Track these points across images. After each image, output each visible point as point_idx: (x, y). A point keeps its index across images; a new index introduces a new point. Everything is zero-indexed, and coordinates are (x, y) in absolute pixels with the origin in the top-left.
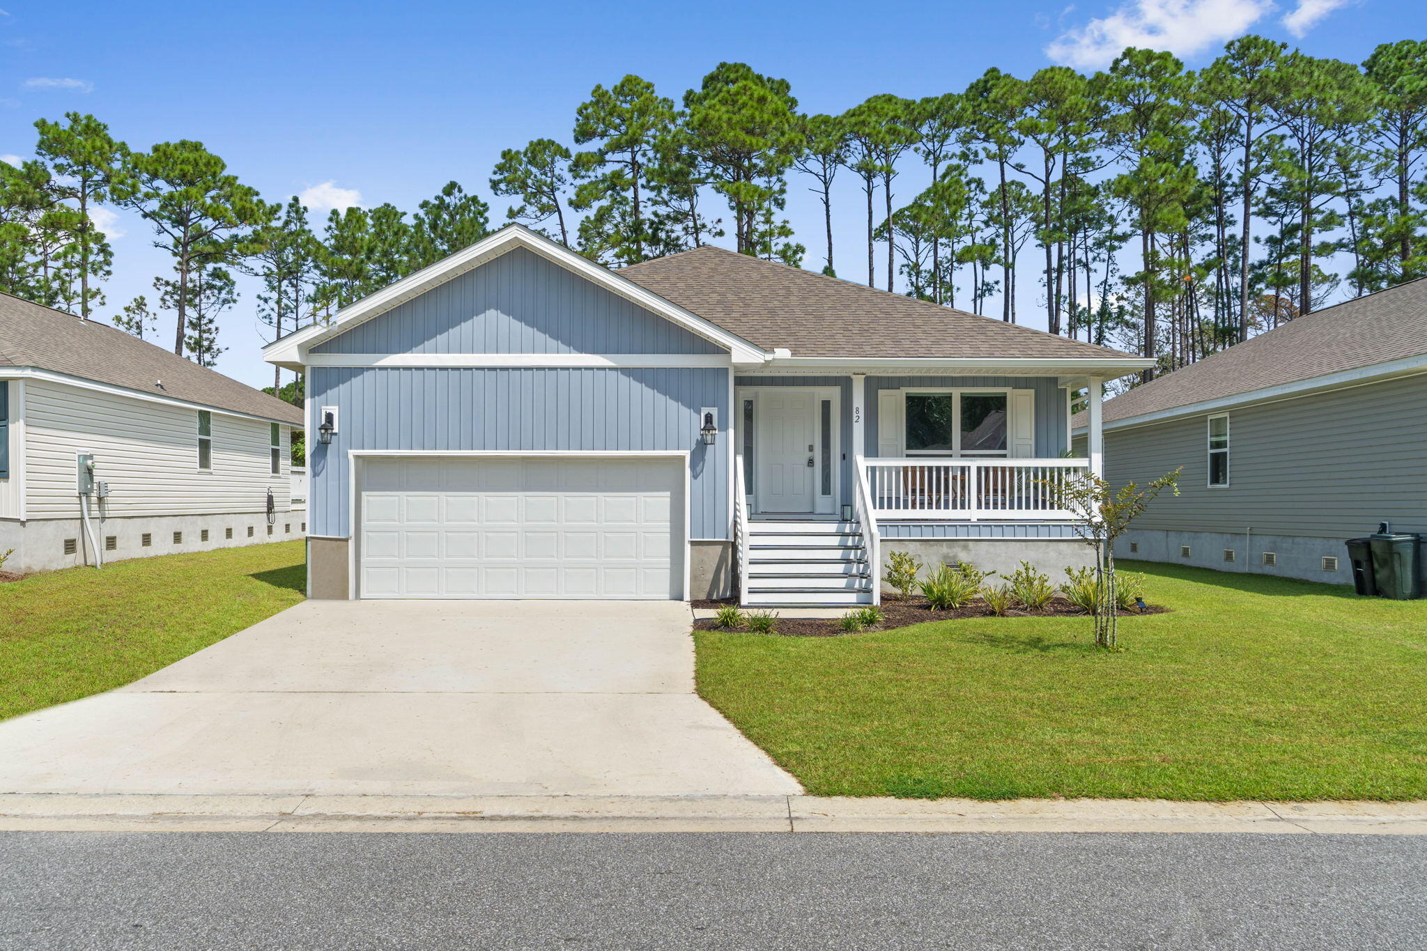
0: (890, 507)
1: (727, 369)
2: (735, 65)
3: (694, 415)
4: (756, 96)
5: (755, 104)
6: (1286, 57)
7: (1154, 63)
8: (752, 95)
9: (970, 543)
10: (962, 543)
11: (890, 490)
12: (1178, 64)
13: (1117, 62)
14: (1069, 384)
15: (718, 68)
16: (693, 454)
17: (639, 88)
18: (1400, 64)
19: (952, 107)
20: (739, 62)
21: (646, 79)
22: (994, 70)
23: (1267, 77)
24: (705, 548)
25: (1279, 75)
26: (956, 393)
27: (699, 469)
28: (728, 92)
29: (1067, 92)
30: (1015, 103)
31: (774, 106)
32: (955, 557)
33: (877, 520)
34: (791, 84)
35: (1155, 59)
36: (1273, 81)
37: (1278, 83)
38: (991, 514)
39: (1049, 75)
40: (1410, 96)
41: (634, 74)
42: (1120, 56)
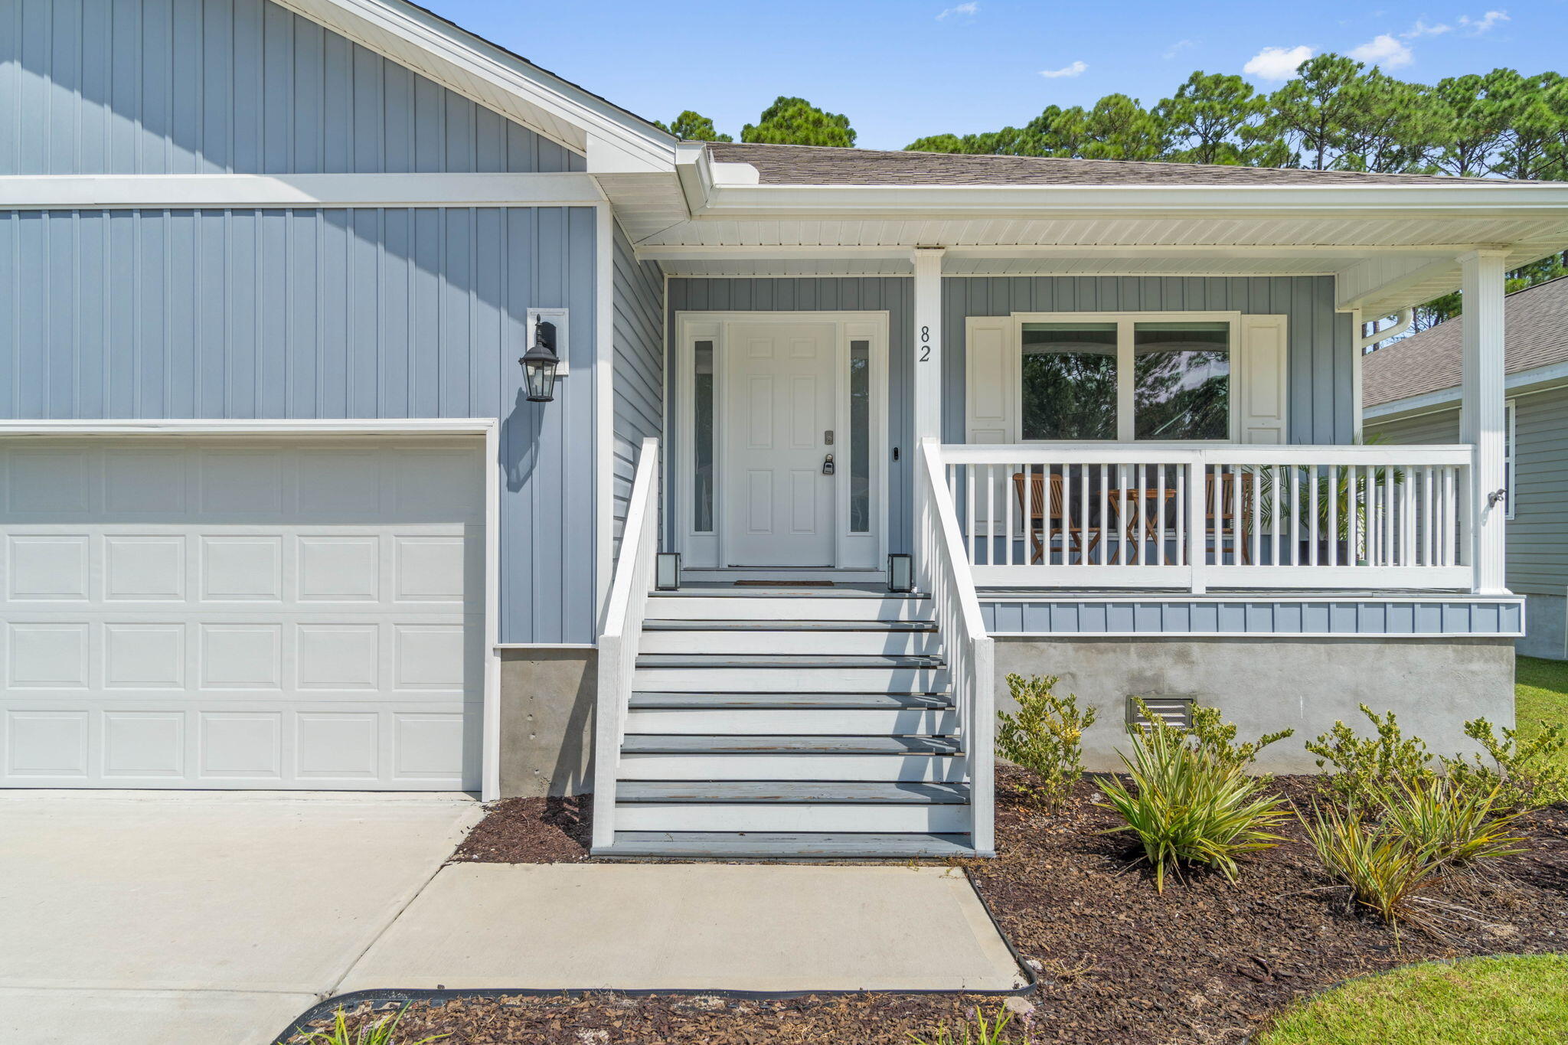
0: (1000, 559)
1: (593, 209)
2: (794, 99)
3: (511, 325)
4: (811, 119)
5: (811, 127)
6: (1364, 76)
7: (1224, 86)
8: (807, 118)
9: (1195, 647)
10: (1175, 646)
11: (1000, 520)
12: (1248, 88)
13: (1183, 88)
14: (1358, 303)
15: (776, 103)
16: (506, 429)
17: (696, 122)
18: (1468, 94)
19: (1013, 140)
20: (798, 96)
21: (704, 114)
22: (1053, 107)
23: (1346, 94)
24: (537, 666)
25: (1358, 92)
26: (1125, 323)
27: (523, 465)
28: (784, 118)
29: (1132, 118)
30: (1078, 130)
31: (829, 129)
32: (1157, 679)
33: (978, 589)
34: (849, 120)
35: (1224, 82)
36: (1352, 99)
37: (1358, 101)
38: (1238, 575)
39: (1114, 101)
40: (1488, 119)
41: (692, 110)
42: (1186, 82)
